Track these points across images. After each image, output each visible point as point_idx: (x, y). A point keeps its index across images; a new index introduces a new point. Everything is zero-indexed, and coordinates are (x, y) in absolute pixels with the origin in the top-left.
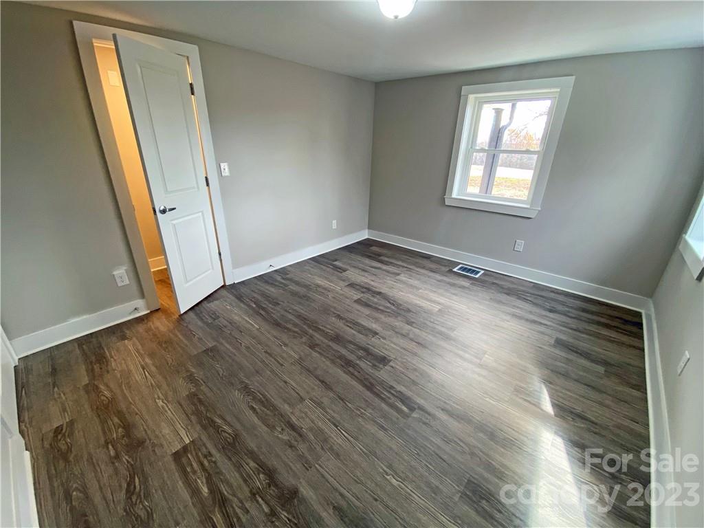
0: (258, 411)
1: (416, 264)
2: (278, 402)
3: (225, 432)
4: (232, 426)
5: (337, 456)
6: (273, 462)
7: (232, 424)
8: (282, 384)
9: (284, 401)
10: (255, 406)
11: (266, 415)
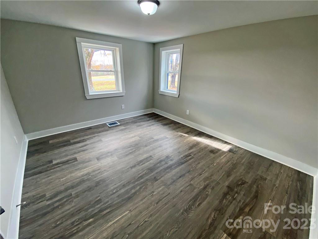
0: (200, 202)
1: (93, 133)
2: (194, 194)
3: (215, 215)
4: (211, 213)
5: (212, 175)
6: (221, 193)
7: (210, 213)
8: (182, 193)
9: (193, 191)
10: (197, 204)
11: (201, 198)
